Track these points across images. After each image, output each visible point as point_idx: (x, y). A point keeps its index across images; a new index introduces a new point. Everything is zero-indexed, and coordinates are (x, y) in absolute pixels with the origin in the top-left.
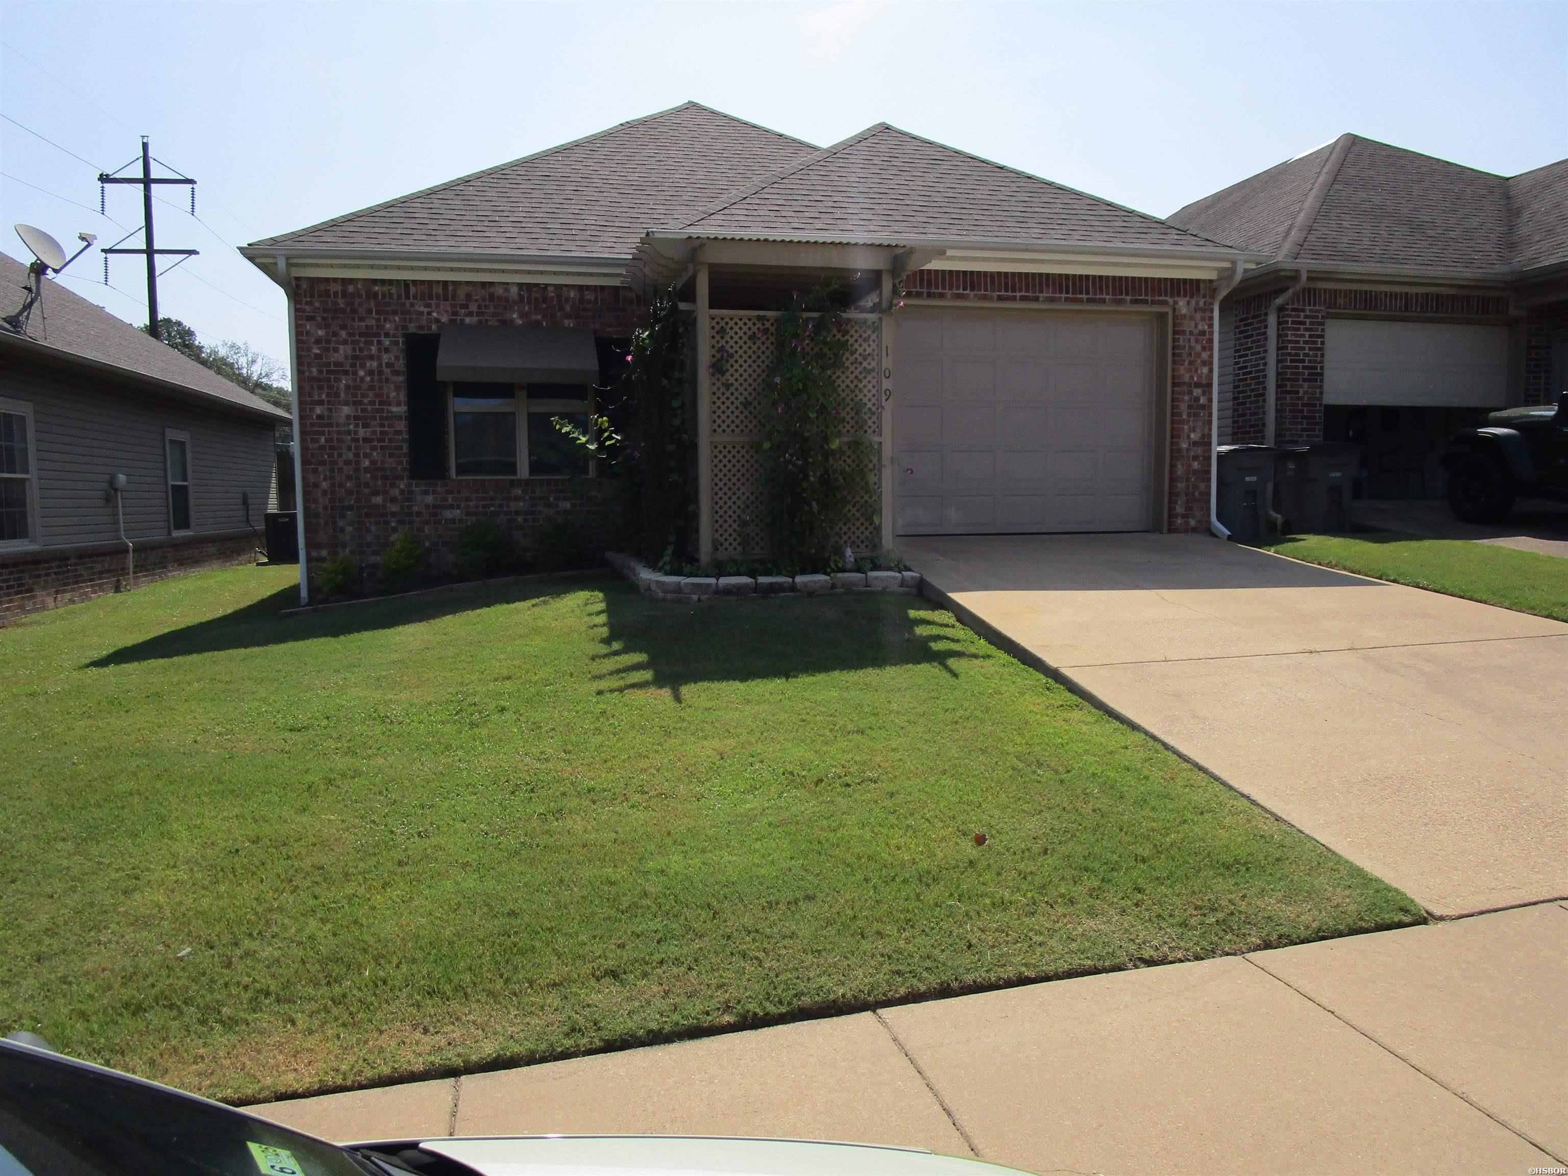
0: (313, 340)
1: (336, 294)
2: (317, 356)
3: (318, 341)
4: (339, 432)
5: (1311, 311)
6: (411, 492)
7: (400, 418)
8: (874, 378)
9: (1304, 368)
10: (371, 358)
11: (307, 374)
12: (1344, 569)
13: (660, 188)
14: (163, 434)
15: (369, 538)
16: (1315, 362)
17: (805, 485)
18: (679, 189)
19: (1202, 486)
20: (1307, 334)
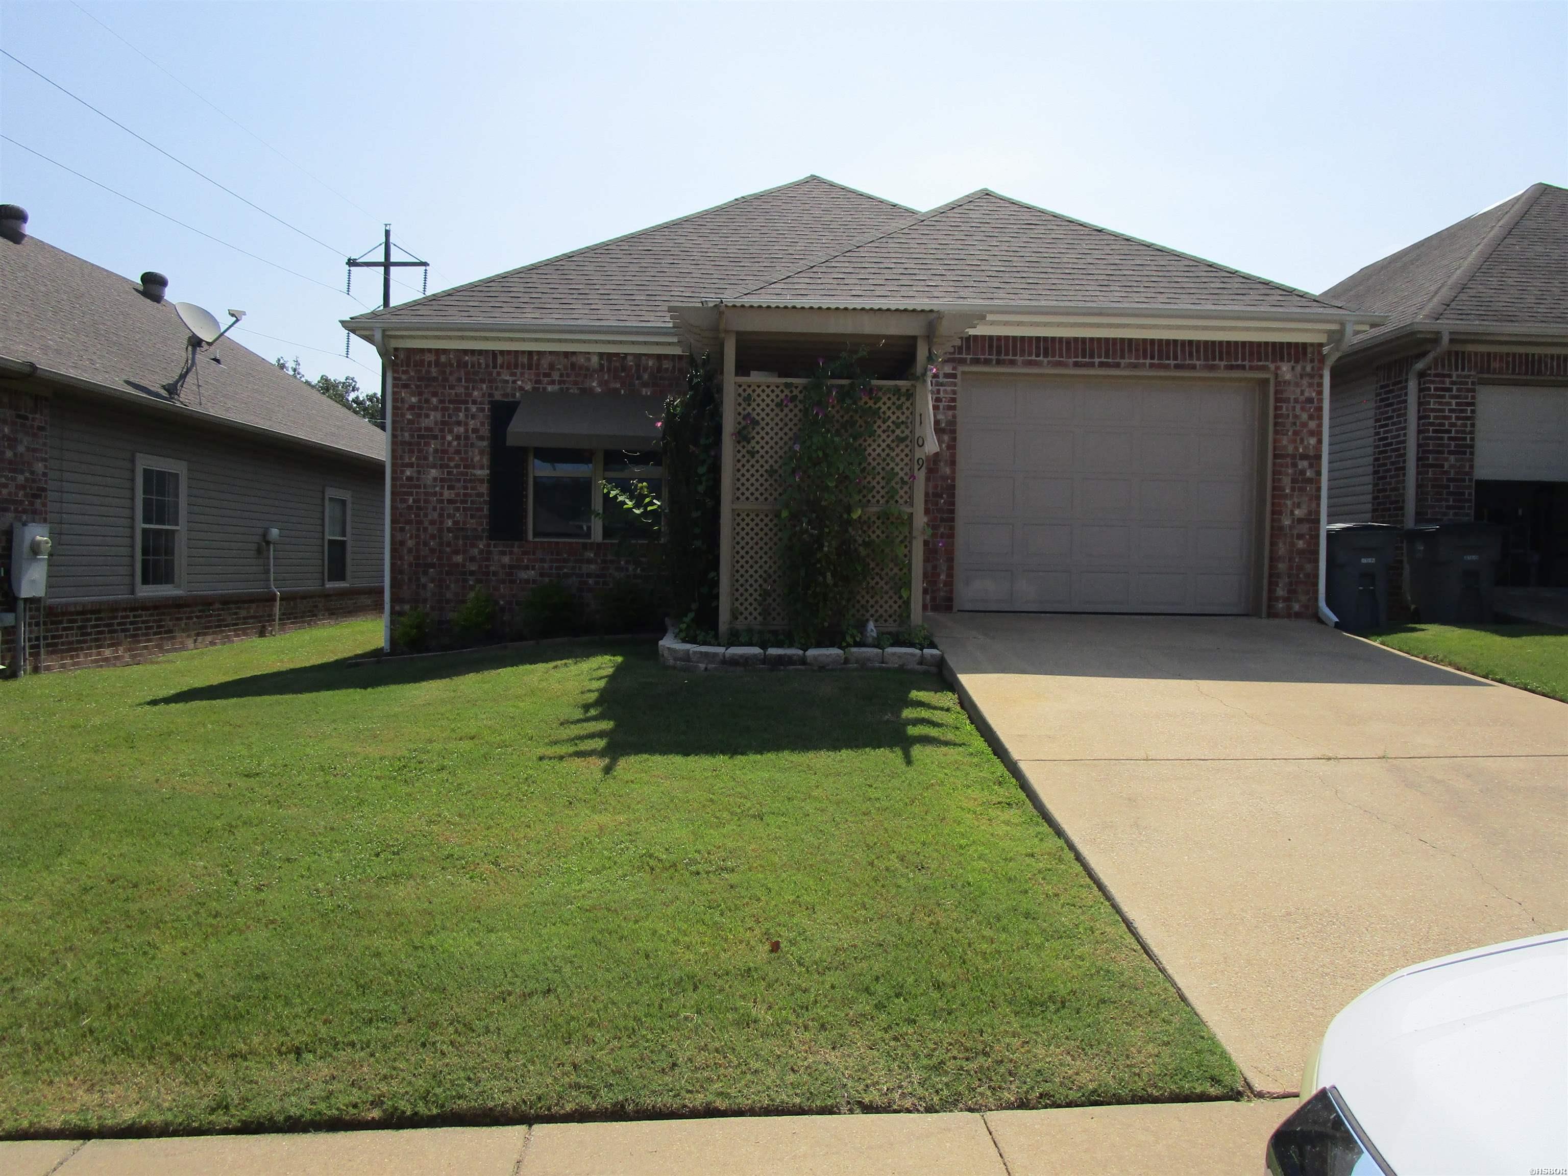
0: (407, 406)
1: (430, 363)
2: (410, 422)
3: (412, 408)
4: (426, 494)
5: (1458, 376)
6: (489, 553)
7: (482, 481)
8: (907, 446)
9: (1450, 439)
10: (459, 423)
11: (400, 438)
12: (1450, 664)
13: (756, 260)
14: (323, 493)
15: (449, 595)
16: (1464, 432)
17: (819, 555)
18: (775, 260)
19: (1308, 567)
20: (1454, 402)
